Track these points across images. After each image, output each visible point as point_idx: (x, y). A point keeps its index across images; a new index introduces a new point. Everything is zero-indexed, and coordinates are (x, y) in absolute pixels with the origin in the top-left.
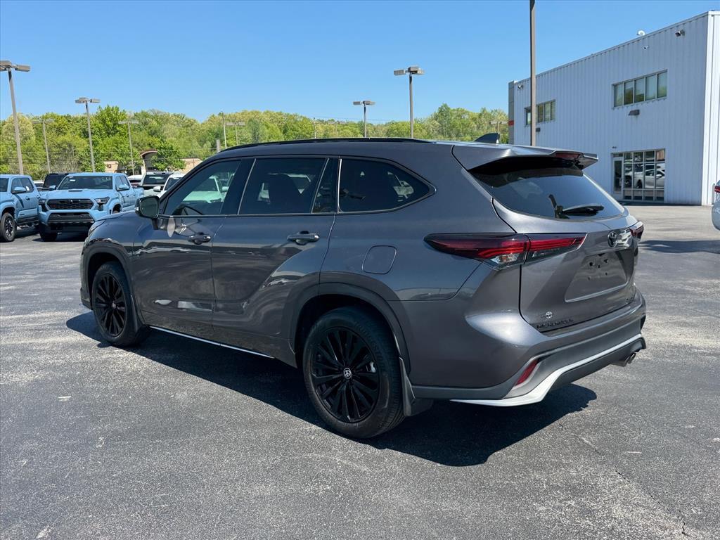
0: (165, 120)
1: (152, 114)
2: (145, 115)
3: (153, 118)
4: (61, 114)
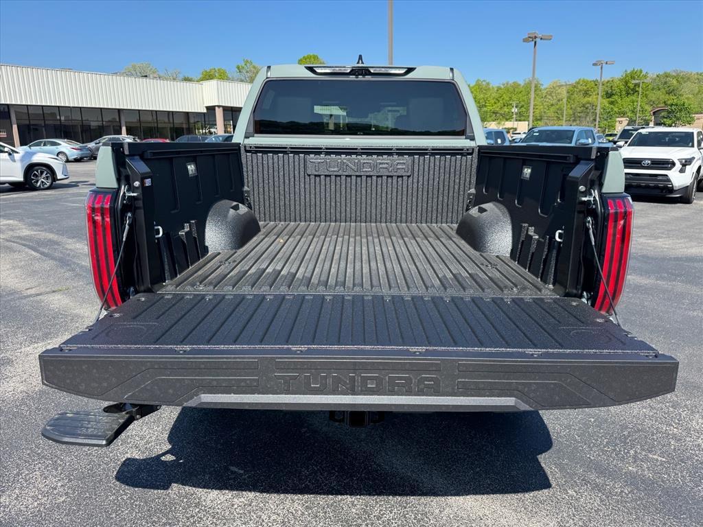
0: (685, 79)
1: (674, 74)
2: (667, 75)
3: (674, 77)
4: (590, 79)
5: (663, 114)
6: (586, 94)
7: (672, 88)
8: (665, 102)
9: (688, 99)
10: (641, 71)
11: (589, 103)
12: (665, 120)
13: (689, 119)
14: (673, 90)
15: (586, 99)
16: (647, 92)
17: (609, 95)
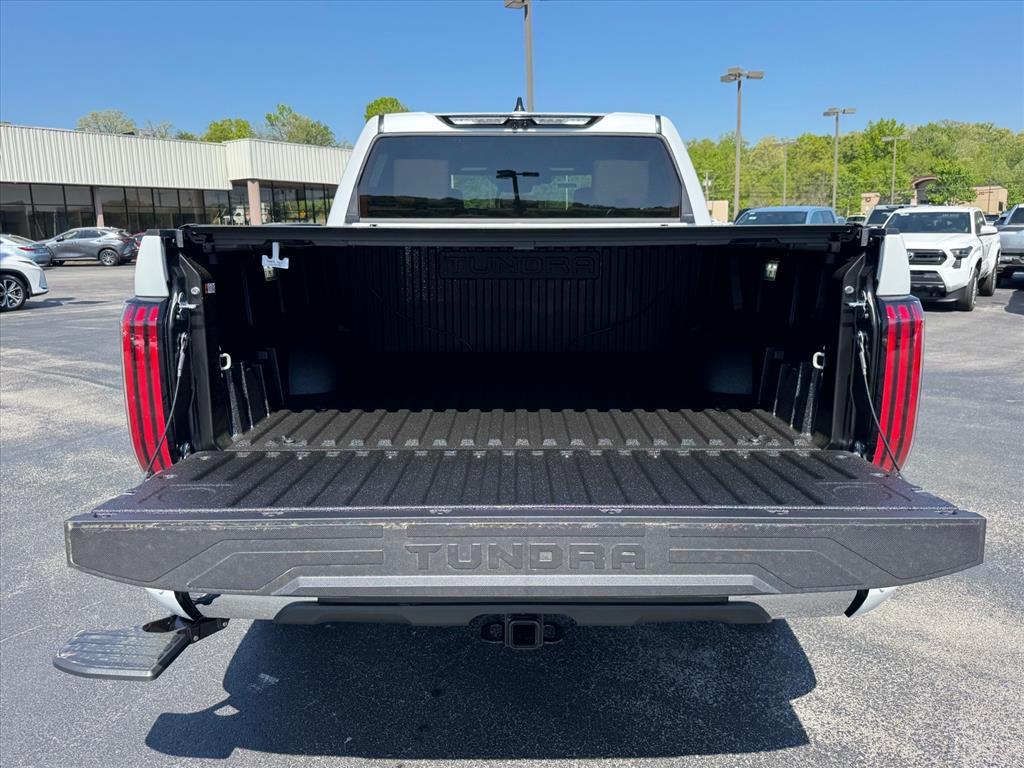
0: (961, 135)
1: (943, 126)
2: (933, 128)
3: (943, 131)
4: (820, 135)
5: (930, 186)
6: (815, 156)
7: (940, 147)
8: (931, 169)
9: (965, 163)
10: (894, 123)
11: (818, 171)
12: (933, 195)
13: (968, 194)
14: (943, 151)
15: (816, 165)
16: (905, 154)
17: (848, 158)
